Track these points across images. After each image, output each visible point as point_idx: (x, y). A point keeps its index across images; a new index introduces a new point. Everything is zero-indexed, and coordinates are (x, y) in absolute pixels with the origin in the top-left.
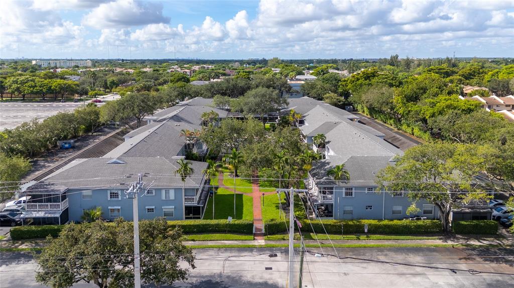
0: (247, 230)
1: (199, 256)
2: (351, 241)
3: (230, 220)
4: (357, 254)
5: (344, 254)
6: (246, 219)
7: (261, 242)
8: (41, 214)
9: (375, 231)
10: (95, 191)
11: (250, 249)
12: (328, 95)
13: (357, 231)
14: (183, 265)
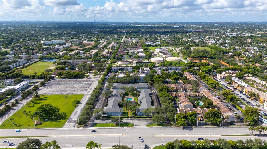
0: (128, 117)
1: (124, 120)
2: (139, 118)
3: (126, 116)
4: (139, 120)
5: (138, 120)
6: (128, 116)
7: (129, 119)
8: (105, 115)
9: (142, 117)
10: (110, 113)
11: (128, 119)
12: (149, 82)
13: (140, 117)
14: (123, 121)
